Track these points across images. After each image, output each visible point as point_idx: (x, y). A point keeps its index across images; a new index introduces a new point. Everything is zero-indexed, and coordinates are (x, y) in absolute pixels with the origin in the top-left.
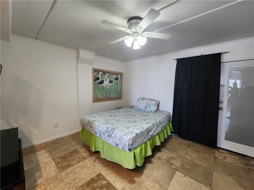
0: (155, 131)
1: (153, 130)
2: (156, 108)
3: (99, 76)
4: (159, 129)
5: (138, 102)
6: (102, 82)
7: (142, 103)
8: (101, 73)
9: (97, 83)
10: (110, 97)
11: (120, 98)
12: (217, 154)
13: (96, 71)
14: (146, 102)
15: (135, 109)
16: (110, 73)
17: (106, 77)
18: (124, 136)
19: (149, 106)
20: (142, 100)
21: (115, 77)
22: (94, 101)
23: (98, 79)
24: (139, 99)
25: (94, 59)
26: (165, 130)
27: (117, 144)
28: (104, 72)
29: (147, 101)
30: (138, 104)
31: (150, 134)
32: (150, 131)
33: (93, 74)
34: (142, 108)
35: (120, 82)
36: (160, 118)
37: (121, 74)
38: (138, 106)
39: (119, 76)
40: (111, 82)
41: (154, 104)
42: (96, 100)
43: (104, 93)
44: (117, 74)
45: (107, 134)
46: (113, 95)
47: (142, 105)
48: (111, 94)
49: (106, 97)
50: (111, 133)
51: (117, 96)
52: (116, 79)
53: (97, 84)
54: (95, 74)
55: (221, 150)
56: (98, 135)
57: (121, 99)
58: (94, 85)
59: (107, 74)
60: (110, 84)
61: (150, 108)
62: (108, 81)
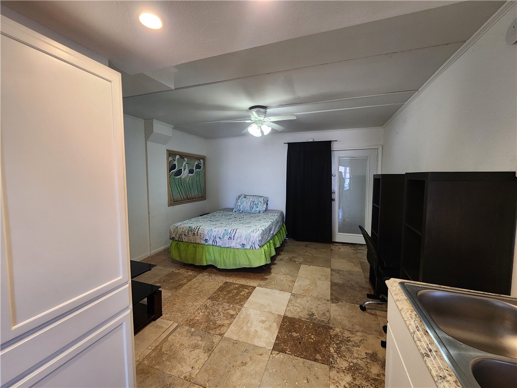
0: (274, 231)
1: (273, 229)
2: (265, 206)
3: (176, 163)
4: (277, 229)
5: (239, 201)
6: (179, 173)
7: (245, 202)
8: (178, 157)
9: (173, 174)
10: (191, 197)
11: (203, 197)
12: (333, 247)
13: (171, 154)
14: (250, 200)
15: (235, 211)
16: (191, 157)
17: (184, 163)
18: (252, 234)
19: (256, 204)
20: (245, 198)
21: (196, 163)
22: (170, 205)
23: (173, 167)
24: (240, 196)
25: (172, 136)
26: (281, 231)
27: (243, 245)
28: (183, 156)
29: (251, 198)
30: (240, 204)
31: (271, 233)
32: (270, 230)
33: (168, 159)
34: (246, 209)
35: (204, 171)
36: (275, 217)
37: (204, 158)
38: (240, 206)
39: (202, 161)
40: (191, 171)
41: (262, 202)
42: (173, 202)
43: (182, 190)
44: (198, 158)
45: (226, 237)
46: (195, 193)
47: (245, 205)
48: (192, 191)
49: (185, 197)
50: (233, 235)
51: (200, 195)
52: (198, 167)
53: (173, 176)
54: (171, 159)
55: (336, 244)
56: (210, 242)
57: (205, 199)
58: (169, 177)
59: (186, 159)
60: (190, 175)
61: (257, 207)
62: (187, 170)
